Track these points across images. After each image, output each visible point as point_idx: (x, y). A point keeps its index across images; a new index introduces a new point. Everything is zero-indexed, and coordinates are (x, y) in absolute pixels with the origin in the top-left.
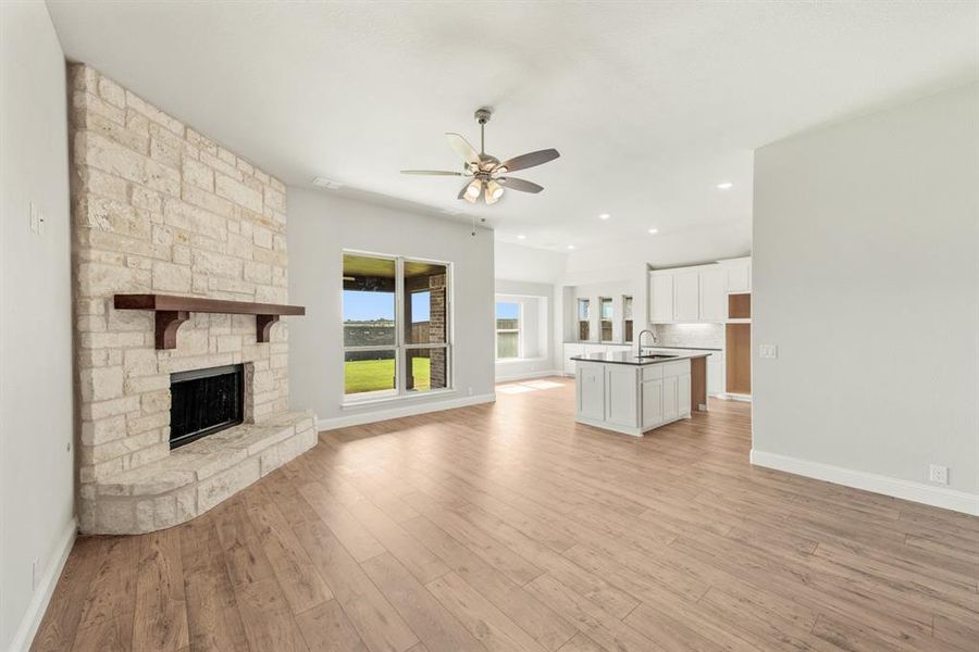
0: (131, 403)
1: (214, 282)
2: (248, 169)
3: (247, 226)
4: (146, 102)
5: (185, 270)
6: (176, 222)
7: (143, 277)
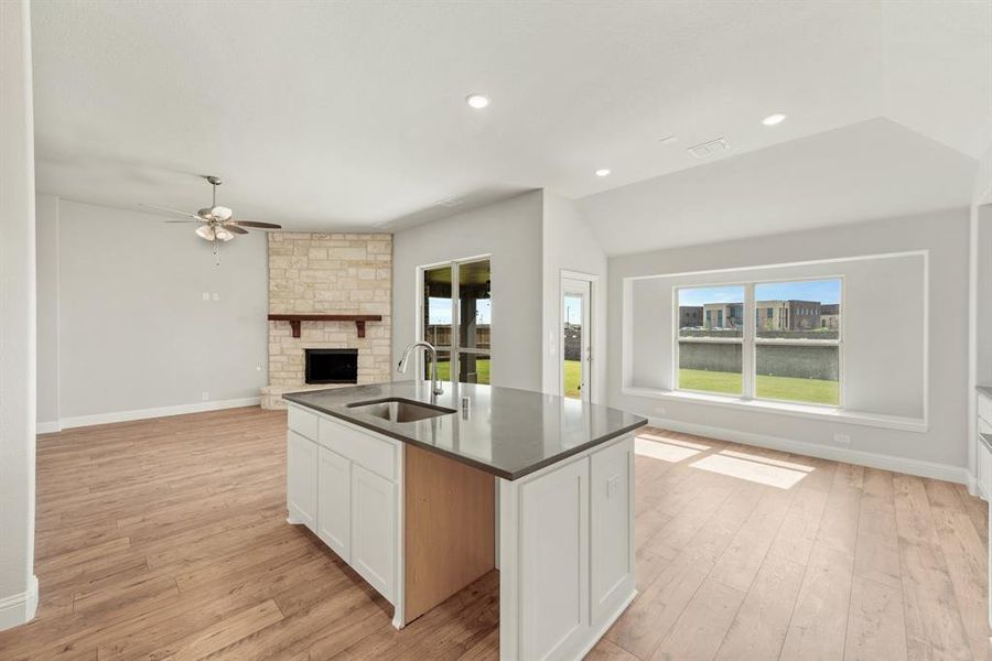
0: (284, 359)
1: (327, 305)
2: (354, 237)
3: (352, 271)
4: (292, 233)
5: (311, 302)
6: (305, 280)
7: (290, 307)
